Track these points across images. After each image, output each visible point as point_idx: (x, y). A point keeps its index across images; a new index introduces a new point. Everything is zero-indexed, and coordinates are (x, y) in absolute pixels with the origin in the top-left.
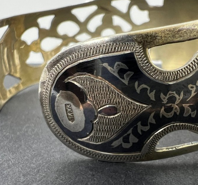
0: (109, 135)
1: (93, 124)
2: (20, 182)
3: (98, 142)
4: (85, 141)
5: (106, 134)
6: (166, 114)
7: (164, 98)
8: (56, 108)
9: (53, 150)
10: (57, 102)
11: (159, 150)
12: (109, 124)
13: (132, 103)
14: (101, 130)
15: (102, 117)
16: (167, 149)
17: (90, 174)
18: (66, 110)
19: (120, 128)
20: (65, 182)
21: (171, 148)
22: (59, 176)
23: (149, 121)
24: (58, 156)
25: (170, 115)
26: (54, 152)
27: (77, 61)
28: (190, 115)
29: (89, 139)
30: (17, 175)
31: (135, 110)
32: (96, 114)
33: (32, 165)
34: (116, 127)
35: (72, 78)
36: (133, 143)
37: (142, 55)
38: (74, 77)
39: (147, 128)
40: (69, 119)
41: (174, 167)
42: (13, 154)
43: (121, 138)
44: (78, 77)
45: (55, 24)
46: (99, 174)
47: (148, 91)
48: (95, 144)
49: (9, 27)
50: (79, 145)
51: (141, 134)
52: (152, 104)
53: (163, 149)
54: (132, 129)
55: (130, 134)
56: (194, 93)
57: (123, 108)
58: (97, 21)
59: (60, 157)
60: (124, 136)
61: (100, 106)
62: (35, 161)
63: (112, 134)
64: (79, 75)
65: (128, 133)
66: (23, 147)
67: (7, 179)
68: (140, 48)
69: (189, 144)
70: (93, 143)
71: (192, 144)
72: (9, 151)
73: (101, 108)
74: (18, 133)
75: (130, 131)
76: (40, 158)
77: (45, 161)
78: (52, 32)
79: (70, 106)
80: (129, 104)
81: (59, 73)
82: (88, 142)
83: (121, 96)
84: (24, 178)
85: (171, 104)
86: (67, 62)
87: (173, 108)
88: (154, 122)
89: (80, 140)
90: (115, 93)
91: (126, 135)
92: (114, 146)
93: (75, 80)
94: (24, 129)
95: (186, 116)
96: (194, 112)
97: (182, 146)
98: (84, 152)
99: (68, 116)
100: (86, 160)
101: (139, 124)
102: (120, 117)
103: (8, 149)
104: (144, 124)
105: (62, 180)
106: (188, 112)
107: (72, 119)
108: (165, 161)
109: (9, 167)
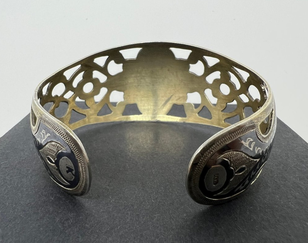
3: (228, 192)
8: (205, 179)
12: (239, 178)
13: (253, 160)
14: (234, 183)
15: (237, 175)
18: (214, 178)
31: (253, 164)
32: (234, 175)
36: (245, 185)
37: (258, 130)
43: (242, 184)
44: (226, 153)
47: (260, 151)
57: (249, 165)
60: (244, 182)
65: (246, 179)
68: (257, 126)
73: (238, 170)
82: (221, 195)
89: (215, 195)
99: (214, 182)
102: (246, 171)
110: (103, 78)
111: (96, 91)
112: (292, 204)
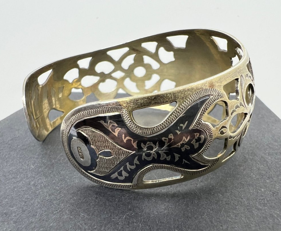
0: (108, 170)
1: (96, 162)
2: (45, 199)
3: (101, 174)
4: (93, 173)
5: (106, 170)
6: (146, 158)
7: (144, 147)
8: (72, 149)
9: (75, 177)
10: (72, 145)
11: (146, 182)
12: (107, 163)
13: (121, 149)
14: (102, 166)
15: (102, 158)
16: (152, 181)
17: (95, 197)
18: (78, 151)
19: (115, 166)
20: (75, 202)
21: (155, 181)
22: (73, 197)
23: (135, 162)
24: (77, 181)
25: (150, 159)
26: (75, 178)
27: (83, 118)
28: (166, 159)
29: (95, 171)
30: (45, 194)
31: (124, 154)
32: (98, 155)
33: (57, 188)
34: (112, 165)
35: (81, 129)
36: (125, 177)
37: (127, 116)
38: (82, 129)
39: (133, 167)
40: (81, 158)
41: (157, 195)
42: (46, 178)
43: (117, 173)
44: (84, 129)
45: (93, 64)
46: (101, 197)
47: (132, 142)
48: (100, 176)
49: (53, 70)
50: (89, 175)
51: (130, 171)
52: (135, 150)
53: (149, 181)
54: (123, 167)
55: (122, 170)
56: (168, 143)
57: (115, 153)
58: (130, 60)
59: (78, 183)
60: (118, 171)
61: (99, 150)
62: (60, 184)
63: (110, 170)
64: (85, 128)
65: (121, 169)
66: (54, 173)
67: (38, 197)
68: (125, 111)
69: (170, 179)
70: (98, 175)
71: (172, 178)
72: (44, 175)
73: (101, 152)
74: (53, 161)
75: (122, 168)
76: (64, 182)
77: (66, 185)
78: (91, 71)
79: (80, 149)
80: (119, 150)
81: (72, 125)
82: (95, 173)
83: (113, 144)
84: (49, 197)
85: (149, 151)
86: (77, 118)
87: (151, 153)
88: (138, 163)
89: (89, 172)
90: (109, 142)
91: (119, 171)
92: (112, 178)
93: (82, 131)
94: (58, 157)
95: (162, 159)
96: (169, 157)
97: (164, 180)
98: (96, 181)
99: (80, 155)
100: (96, 185)
101: (128, 164)
102: (114, 158)
103: (44, 174)
104: (131, 164)
105: (74, 200)
106: (164, 156)
107: (83, 158)
108: (152, 190)
109: (41, 188)
110: (155, 65)
111: (148, 76)
112: (253, 174)
